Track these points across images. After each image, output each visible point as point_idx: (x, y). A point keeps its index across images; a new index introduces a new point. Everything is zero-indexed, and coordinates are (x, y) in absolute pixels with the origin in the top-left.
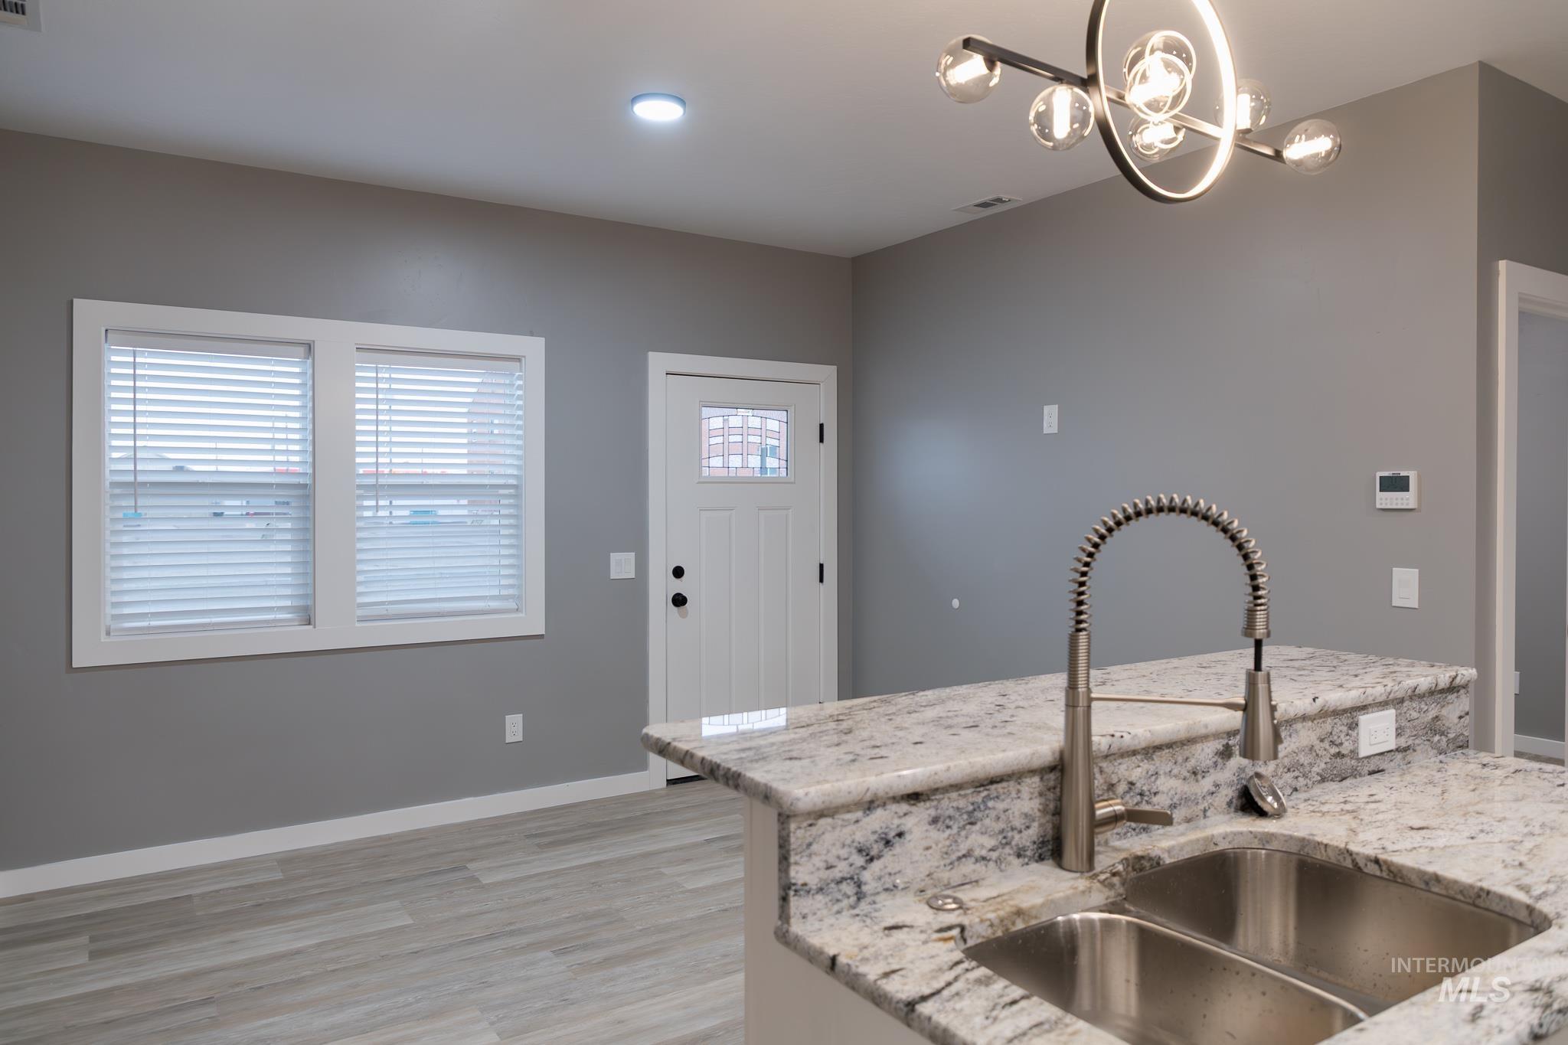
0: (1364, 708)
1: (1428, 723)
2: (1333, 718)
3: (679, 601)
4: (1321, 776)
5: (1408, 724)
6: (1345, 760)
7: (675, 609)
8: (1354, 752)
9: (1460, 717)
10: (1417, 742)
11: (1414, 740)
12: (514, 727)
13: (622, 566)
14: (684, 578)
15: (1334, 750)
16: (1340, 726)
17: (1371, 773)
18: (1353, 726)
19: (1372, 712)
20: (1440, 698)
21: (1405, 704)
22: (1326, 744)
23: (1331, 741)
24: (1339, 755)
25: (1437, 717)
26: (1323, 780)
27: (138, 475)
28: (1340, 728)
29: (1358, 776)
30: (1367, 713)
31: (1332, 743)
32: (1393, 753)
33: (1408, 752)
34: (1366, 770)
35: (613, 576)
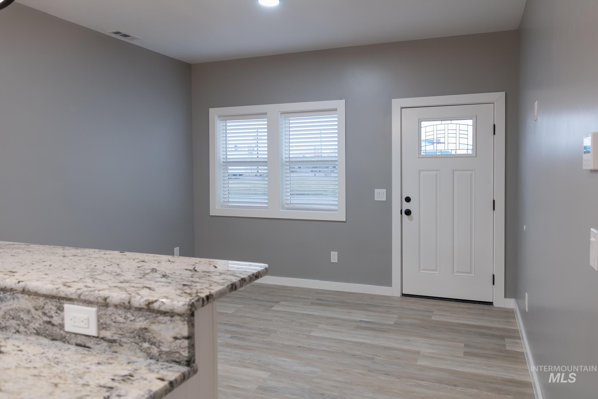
0: (70, 300)
1: (135, 330)
2: (44, 298)
3: (408, 213)
4: (37, 331)
5: (114, 324)
6: (55, 328)
7: (406, 216)
8: (62, 326)
9: (176, 338)
10: (123, 340)
11: (121, 337)
12: (334, 257)
13: (380, 195)
14: (411, 202)
15: (46, 319)
16: (51, 307)
17: (78, 345)
18: (60, 309)
19: (78, 305)
20: (149, 315)
21: (109, 309)
22: (40, 313)
23: (43, 312)
24: (49, 323)
25: (145, 329)
26: (38, 334)
27: (227, 159)
28: (50, 307)
29: (66, 342)
30: (73, 304)
31: (45, 314)
32: (98, 339)
33: (114, 344)
34: (73, 341)
35: (376, 199)
